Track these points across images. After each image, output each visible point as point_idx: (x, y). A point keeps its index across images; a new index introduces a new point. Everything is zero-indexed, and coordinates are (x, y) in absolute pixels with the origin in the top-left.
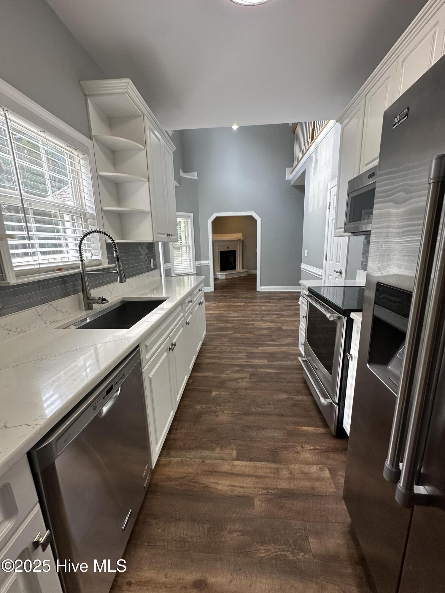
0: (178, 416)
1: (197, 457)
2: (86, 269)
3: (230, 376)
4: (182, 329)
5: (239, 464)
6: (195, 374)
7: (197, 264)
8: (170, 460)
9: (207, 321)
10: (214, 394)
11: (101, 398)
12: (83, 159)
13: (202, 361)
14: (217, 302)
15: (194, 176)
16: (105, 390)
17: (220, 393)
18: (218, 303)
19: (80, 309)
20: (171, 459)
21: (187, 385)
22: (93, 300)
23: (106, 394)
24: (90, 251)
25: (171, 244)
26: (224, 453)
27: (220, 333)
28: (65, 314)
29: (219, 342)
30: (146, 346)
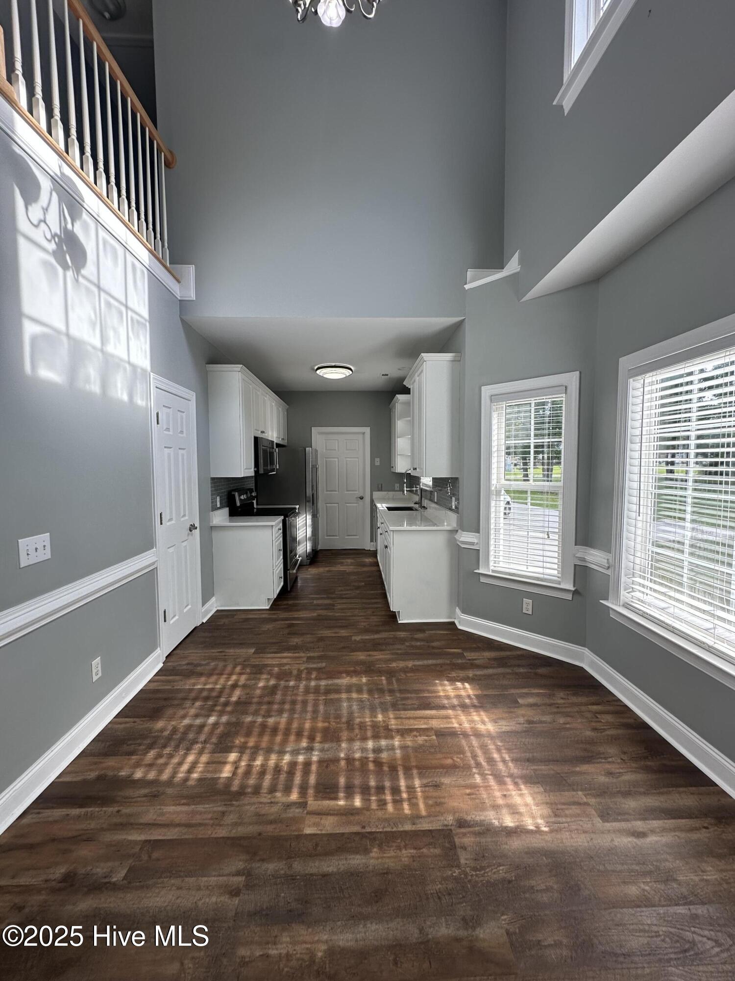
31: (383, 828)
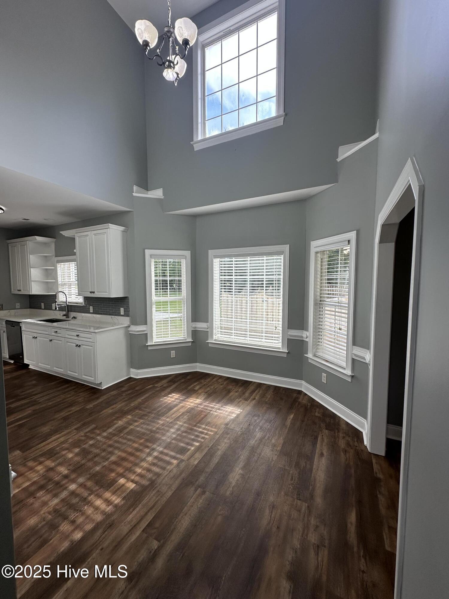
31: (213, 442)
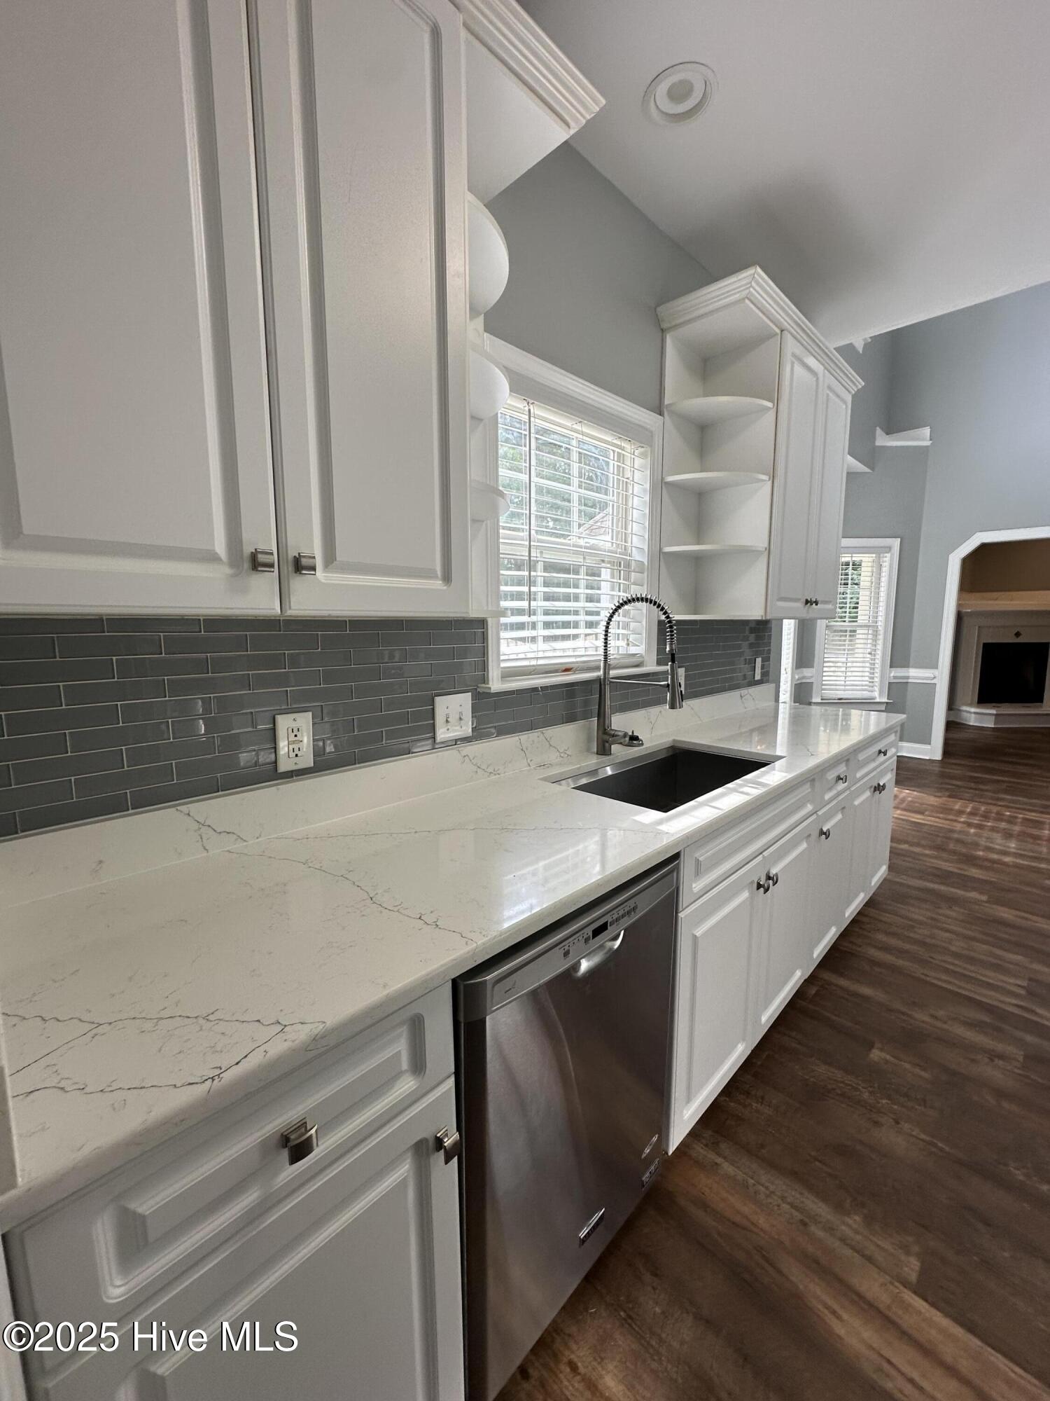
0: (759, 1063)
1: (789, 1200)
2: (611, 672)
3: (945, 1026)
4: (804, 845)
5: (923, 1311)
6: (827, 976)
7: (895, 677)
8: (716, 1161)
9: (892, 840)
10: (876, 1055)
11: (580, 938)
12: (643, 455)
13: (859, 949)
14: (947, 794)
15: (921, 437)
16: (592, 925)
17: (896, 1061)
18: (950, 796)
19: (588, 750)
20: (719, 1160)
21: (799, 995)
22: (613, 736)
23: (591, 934)
24: (626, 637)
25: (821, 624)
26: (878, 1246)
27: (936, 886)
28: (562, 755)
29: (929, 914)
30: (697, 861)
